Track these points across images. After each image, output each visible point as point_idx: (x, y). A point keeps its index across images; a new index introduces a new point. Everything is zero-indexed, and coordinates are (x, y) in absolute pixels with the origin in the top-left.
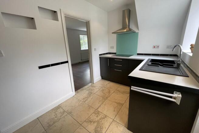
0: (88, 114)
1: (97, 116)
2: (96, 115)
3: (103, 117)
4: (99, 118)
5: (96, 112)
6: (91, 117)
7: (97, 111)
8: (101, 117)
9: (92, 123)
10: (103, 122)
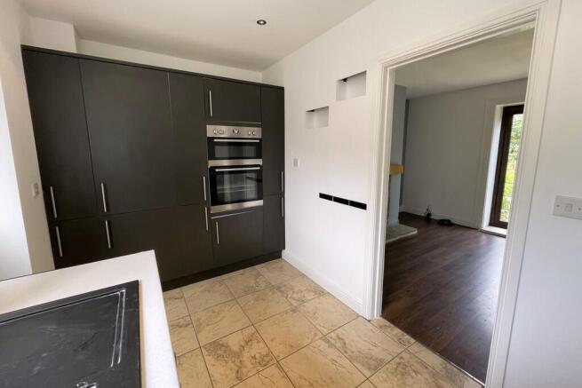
0: (272, 340)
1: (254, 357)
2: (257, 356)
3: (244, 370)
4: (245, 359)
5: (267, 359)
6: (262, 345)
7: (271, 363)
8: (245, 367)
9: (243, 343)
10: (231, 365)
